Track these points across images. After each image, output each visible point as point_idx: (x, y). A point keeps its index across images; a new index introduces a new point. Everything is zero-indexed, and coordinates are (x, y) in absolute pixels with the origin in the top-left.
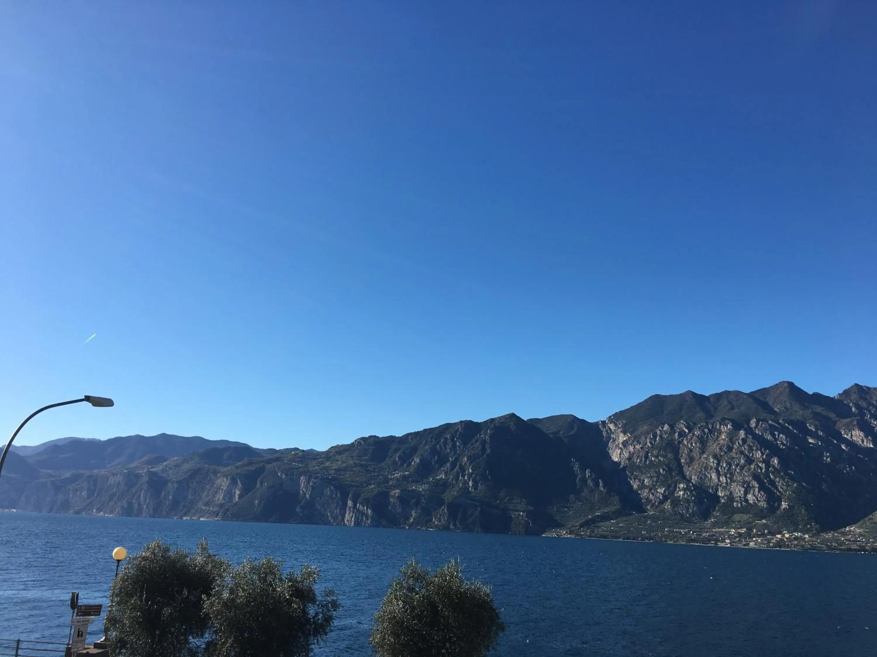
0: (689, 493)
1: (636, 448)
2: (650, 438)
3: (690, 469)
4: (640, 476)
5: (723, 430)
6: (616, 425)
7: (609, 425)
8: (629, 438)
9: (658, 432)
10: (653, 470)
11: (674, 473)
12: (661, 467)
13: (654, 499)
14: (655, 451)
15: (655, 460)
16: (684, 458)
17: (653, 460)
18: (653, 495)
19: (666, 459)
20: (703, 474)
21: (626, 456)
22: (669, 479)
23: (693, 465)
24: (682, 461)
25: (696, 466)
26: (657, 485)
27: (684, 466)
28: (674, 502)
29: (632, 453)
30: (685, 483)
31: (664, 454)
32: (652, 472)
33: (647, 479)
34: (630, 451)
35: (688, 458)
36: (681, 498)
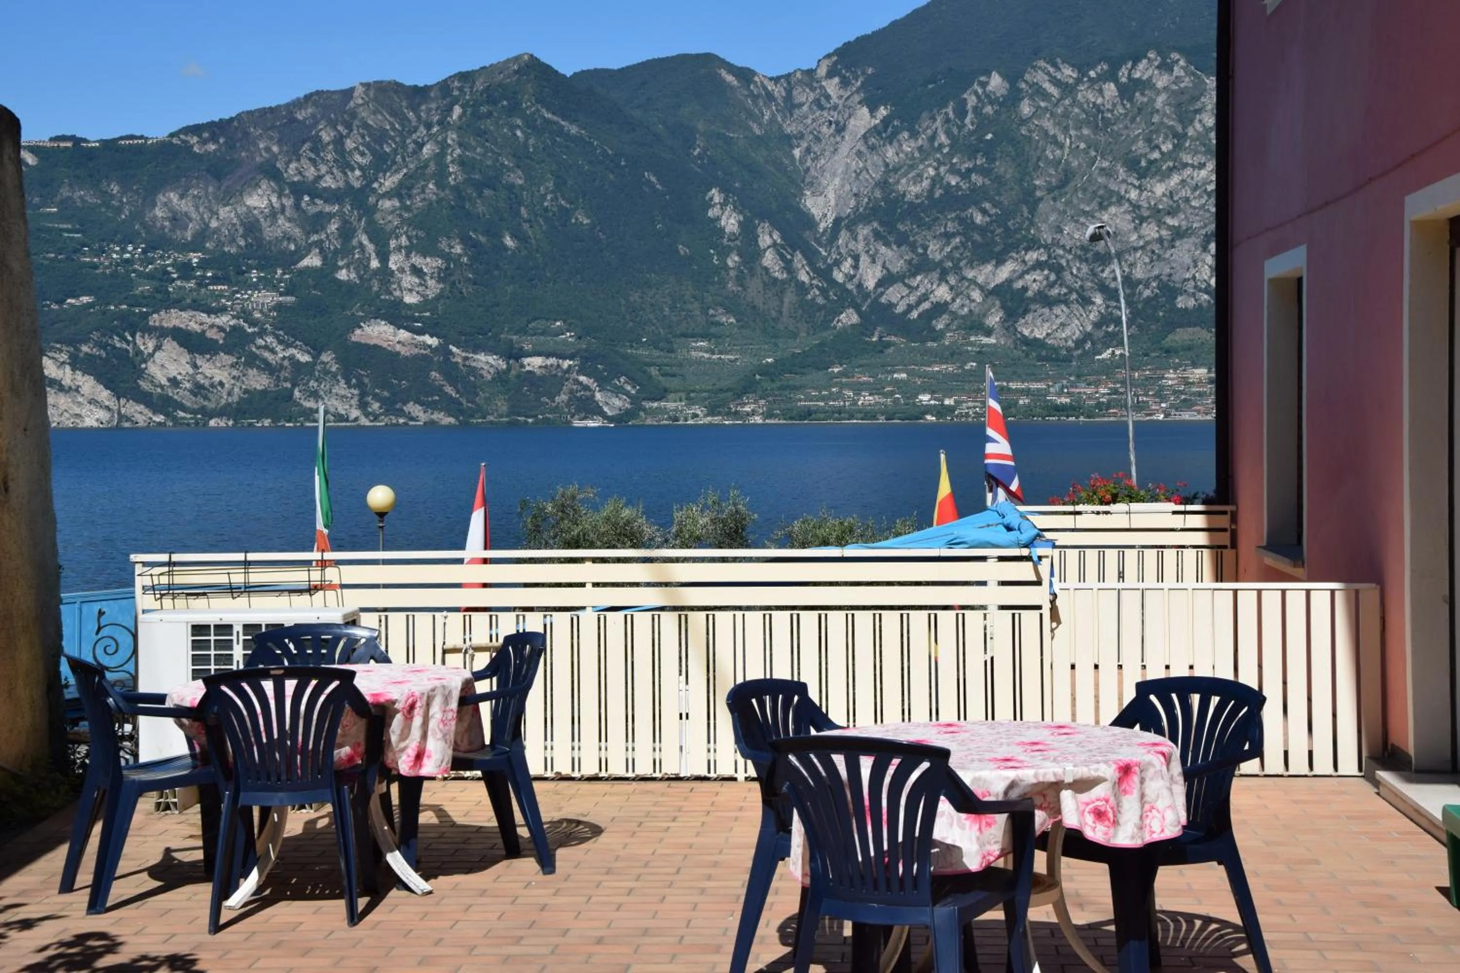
0: (1053, 277)
1: (902, 152)
2: (947, 121)
3: (1060, 206)
4: (917, 234)
5: (1160, 85)
6: (845, 83)
7: (824, 83)
8: (886, 122)
9: (972, 101)
10: (953, 215)
11: (1012, 222)
12: (977, 204)
13: (953, 300)
14: (959, 155)
15: (958, 183)
16: (1041, 174)
17: (954, 186)
18: (952, 288)
19: (990, 180)
20: (1093, 217)
21: (874, 175)
22: (997, 239)
23: (1066, 193)
24: (1037, 182)
25: (1078, 197)
26: (964, 258)
27: (1041, 199)
28: (1009, 304)
29: (893, 167)
30: (1042, 250)
31: (986, 165)
32: (949, 220)
33: (935, 241)
34: (887, 160)
35: (1053, 173)
36: (1030, 293)
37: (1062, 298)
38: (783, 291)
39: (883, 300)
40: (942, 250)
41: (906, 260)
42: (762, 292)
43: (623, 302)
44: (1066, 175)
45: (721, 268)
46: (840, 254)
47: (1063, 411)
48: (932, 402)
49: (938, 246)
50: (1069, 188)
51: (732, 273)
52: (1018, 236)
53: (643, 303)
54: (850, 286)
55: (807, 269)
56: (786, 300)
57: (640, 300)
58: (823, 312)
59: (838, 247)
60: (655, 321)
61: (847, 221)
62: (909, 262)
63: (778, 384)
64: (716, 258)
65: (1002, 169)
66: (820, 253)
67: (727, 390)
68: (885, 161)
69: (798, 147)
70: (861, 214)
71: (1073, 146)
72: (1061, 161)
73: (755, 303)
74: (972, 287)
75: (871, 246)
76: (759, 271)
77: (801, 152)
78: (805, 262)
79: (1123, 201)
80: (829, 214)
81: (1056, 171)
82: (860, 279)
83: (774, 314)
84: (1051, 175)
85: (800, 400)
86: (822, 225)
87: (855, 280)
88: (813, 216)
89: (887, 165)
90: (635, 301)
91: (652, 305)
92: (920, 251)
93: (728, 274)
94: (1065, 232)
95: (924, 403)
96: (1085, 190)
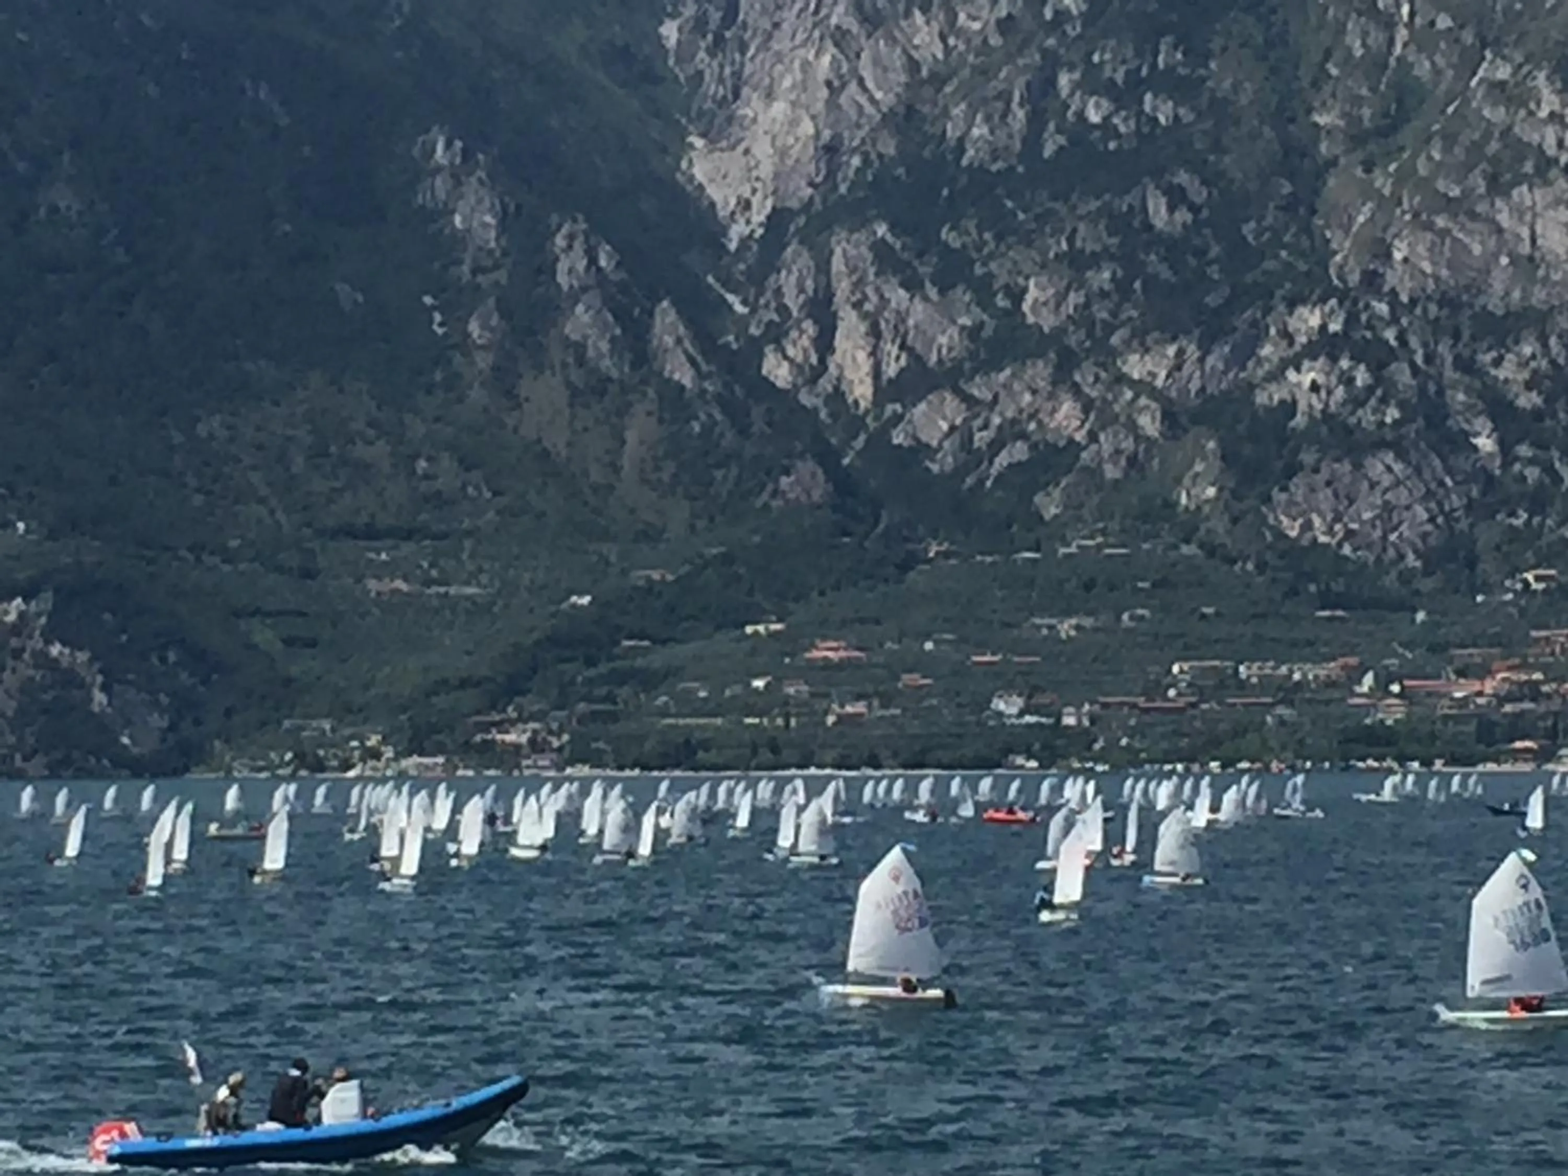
0: (1362, 377)
1: (959, 33)
3: (1383, 183)
4: (991, 256)
10: (1094, 205)
11: (1252, 224)
12: (1158, 173)
13: (1093, 437)
14: (1112, 43)
15: (1106, 119)
16: (1334, 95)
17: (1095, 127)
18: (1087, 406)
19: (1193, 109)
20: (1473, 216)
21: (879, 95)
22: (1214, 272)
23: (1402, 149)
24: (1322, 119)
25: (1430, 158)
26: (1123, 324)
27: (1333, 163)
28: (1247, 450)
29: (933, 75)
30: (1333, 302)
31: (1182, 71)
32: (1081, 218)
33: (1044, 279)
34: (916, 55)
35: (1364, 92)
36: (1300, 421)
37: (1389, 436)
38: (623, 411)
39: (898, 438)
40: (1061, 298)
41: (963, 328)
42: (567, 412)
43: (178, 438)
44: (1400, 102)
45: (455, 347)
46: (783, 310)
47: (1389, 744)
48: (1029, 719)
49: (1051, 291)
50: (1406, 136)
51: (483, 361)
52: (1269, 265)
53: (232, 440)
54: (805, 399)
55: (691, 350)
56: (631, 436)
57: (223, 434)
58: (734, 471)
59: (778, 292)
60: (264, 491)
61: (802, 220)
62: (973, 333)
63: (603, 668)
64: (438, 317)
65: (1227, 84)
66: (730, 307)
67: (464, 684)
68: (910, 58)
69: (673, 16)
70: (842, 197)
71: (1418, 20)
72: (1386, 66)
73: (546, 444)
74: (1143, 401)
75: (869, 291)
76: (556, 355)
77: (680, 30)
78: (682, 330)
79: (1554, 173)
80: (755, 201)
81: (1373, 89)
82: (839, 379)
83: (596, 475)
84: (1358, 101)
85: (664, 713)
86: (737, 231)
87: (825, 384)
88: (713, 205)
89: (913, 66)
90: (211, 437)
91: (260, 447)
92: (1001, 302)
93: (473, 363)
94: (1398, 256)
95: (1008, 722)
96: (1449, 140)
